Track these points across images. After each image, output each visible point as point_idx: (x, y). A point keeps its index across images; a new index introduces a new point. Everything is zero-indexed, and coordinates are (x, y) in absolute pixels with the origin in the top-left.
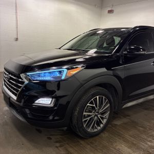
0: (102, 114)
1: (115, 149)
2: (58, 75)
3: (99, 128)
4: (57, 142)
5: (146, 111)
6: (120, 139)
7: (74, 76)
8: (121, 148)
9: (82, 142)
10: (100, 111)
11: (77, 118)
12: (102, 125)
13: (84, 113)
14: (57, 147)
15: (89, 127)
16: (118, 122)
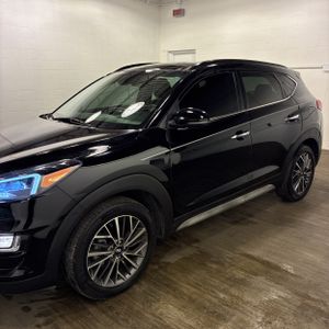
0: (132, 248)
1: (153, 315)
2: (25, 187)
3: (128, 276)
4: (40, 315)
5: (234, 227)
6: (168, 292)
7: (56, 186)
8: (164, 311)
9: (92, 309)
10: (126, 245)
11: (75, 265)
12: (133, 271)
13: (89, 255)
14: (38, 326)
15: (104, 278)
16: (172, 258)
